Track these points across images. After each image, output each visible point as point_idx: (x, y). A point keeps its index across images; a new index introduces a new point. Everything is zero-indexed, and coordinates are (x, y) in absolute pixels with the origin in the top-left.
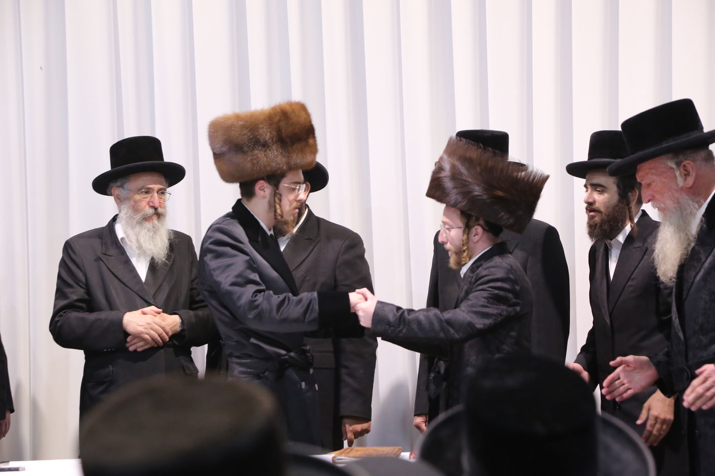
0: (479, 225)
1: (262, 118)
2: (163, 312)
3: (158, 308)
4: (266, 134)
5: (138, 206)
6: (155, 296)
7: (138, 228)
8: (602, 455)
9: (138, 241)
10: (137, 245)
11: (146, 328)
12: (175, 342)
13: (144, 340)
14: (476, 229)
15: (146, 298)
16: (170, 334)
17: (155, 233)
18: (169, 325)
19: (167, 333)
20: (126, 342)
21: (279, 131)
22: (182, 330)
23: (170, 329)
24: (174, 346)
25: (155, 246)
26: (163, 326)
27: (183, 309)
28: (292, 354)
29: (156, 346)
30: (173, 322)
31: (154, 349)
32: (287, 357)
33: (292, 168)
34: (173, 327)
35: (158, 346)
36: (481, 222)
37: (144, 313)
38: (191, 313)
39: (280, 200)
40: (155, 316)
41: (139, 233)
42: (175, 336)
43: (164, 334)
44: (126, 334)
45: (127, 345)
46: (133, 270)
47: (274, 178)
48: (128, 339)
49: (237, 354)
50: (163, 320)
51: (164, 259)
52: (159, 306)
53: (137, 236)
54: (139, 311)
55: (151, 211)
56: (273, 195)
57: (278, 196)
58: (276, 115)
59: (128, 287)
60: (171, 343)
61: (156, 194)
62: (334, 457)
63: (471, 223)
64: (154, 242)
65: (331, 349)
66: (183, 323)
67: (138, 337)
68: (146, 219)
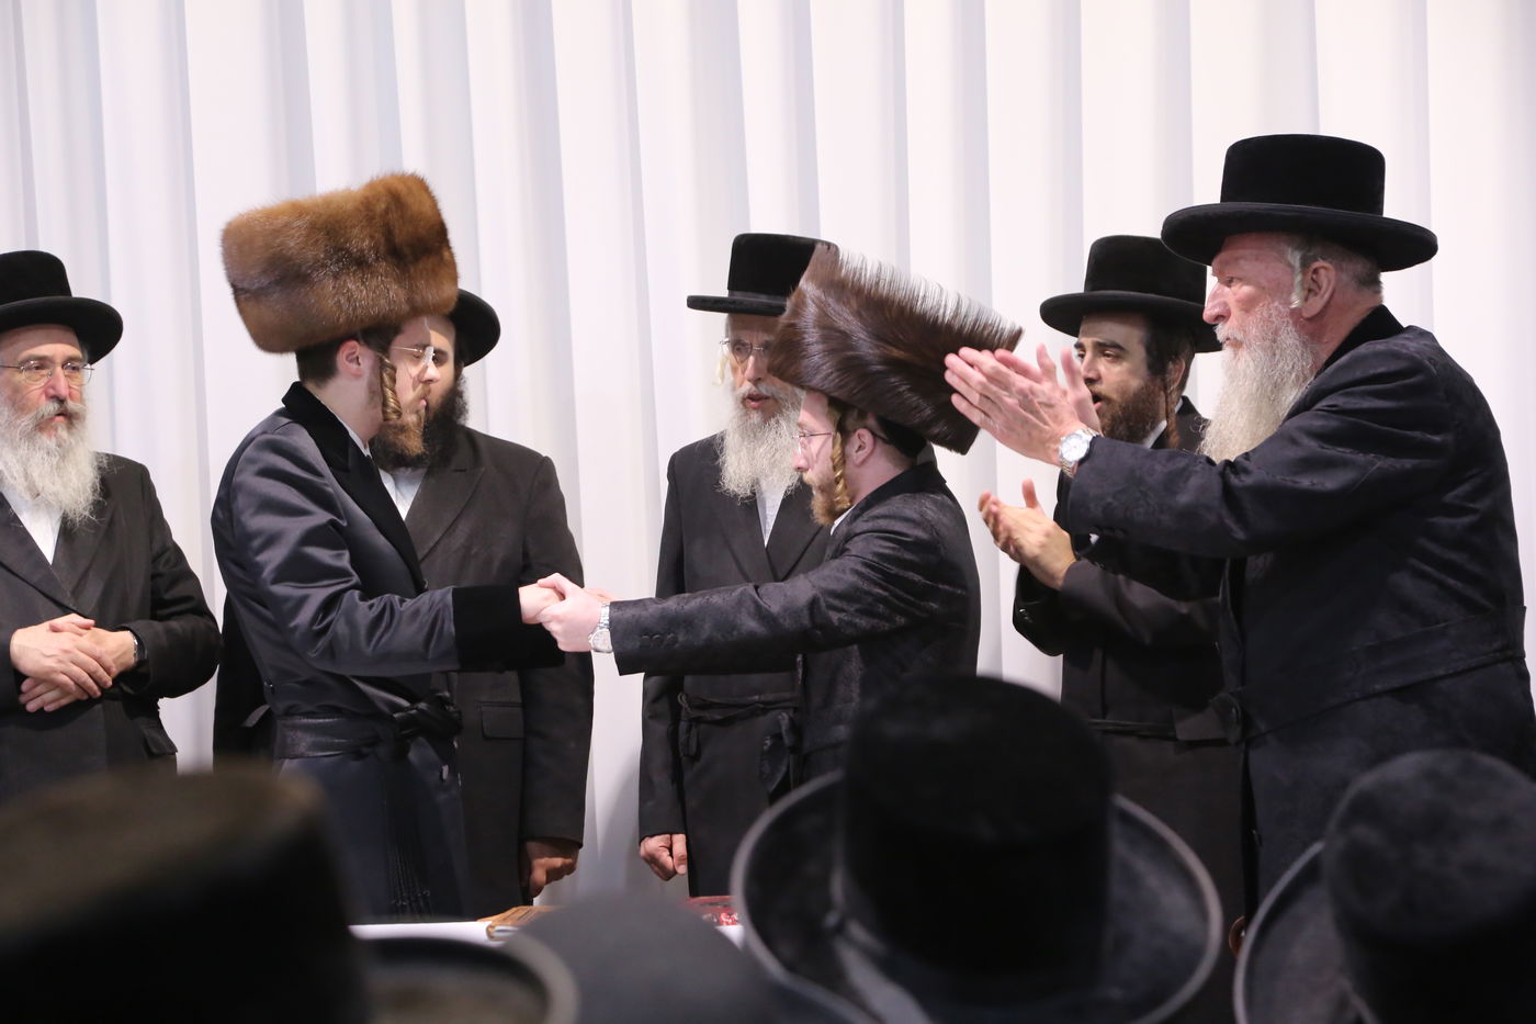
0: (865, 427)
1: (350, 206)
2: (96, 626)
3: (85, 617)
4: (361, 241)
5: (23, 398)
6: (76, 593)
7: (23, 450)
8: (1117, 890)
9: (26, 476)
10: (25, 484)
11: (60, 661)
12: (126, 689)
13: (57, 685)
14: (859, 436)
15: (59, 597)
16: (115, 670)
17: (63, 457)
18: (112, 653)
19: (107, 670)
20: (20, 692)
21: (388, 233)
22: (140, 663)
23: (115, 661)
24: (124, 697)
25: (65, 486)
26: (98, 654)
27: (139, 619)
28: (422, 705)
29: (85, 697)
30: (119, 646)
31: (79, 706)
32: (414, 711)
33: (416, 311)
34: (118, 658)
35: (90, 697)
36: (871, 422)
37: (55, 630)
38: (158, 626)
39: (394, 380)
40: (81, 635)
41: (28, 460)
42: (124, 677)
43: (101, 671)
44: (20, 677)
45: (23, 699)
46: (25, 539)
47: (380, 334)
48: (25, 686)
49: (310, 708)
50: (98, 643)
51: (87, 513)
52: (86, 614)
53: (25, 464)
54: (46, 625)
55: (52, 407)
56: (378, 371)
57: (389, 370)
58: (378, 201)
59: (16, 575)
60: (117, 690)
61: (59, 369)
62: (491, 926)
63: (850, 422)
64: (62, 477)
65: (517, 698)
66: (141, 646)
67: (45, 680)
68: (42, 425)
